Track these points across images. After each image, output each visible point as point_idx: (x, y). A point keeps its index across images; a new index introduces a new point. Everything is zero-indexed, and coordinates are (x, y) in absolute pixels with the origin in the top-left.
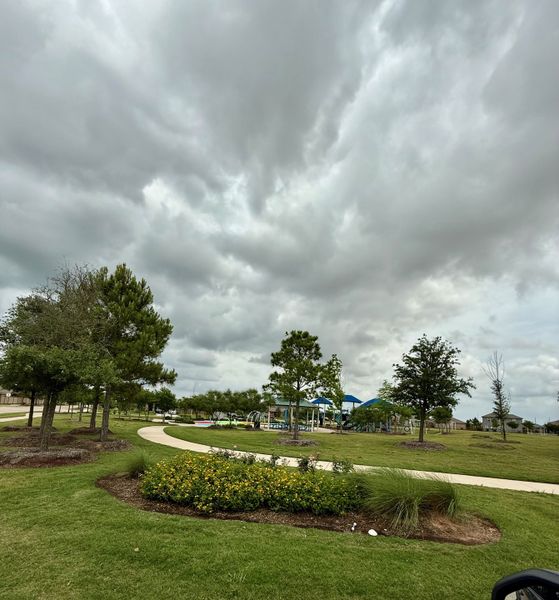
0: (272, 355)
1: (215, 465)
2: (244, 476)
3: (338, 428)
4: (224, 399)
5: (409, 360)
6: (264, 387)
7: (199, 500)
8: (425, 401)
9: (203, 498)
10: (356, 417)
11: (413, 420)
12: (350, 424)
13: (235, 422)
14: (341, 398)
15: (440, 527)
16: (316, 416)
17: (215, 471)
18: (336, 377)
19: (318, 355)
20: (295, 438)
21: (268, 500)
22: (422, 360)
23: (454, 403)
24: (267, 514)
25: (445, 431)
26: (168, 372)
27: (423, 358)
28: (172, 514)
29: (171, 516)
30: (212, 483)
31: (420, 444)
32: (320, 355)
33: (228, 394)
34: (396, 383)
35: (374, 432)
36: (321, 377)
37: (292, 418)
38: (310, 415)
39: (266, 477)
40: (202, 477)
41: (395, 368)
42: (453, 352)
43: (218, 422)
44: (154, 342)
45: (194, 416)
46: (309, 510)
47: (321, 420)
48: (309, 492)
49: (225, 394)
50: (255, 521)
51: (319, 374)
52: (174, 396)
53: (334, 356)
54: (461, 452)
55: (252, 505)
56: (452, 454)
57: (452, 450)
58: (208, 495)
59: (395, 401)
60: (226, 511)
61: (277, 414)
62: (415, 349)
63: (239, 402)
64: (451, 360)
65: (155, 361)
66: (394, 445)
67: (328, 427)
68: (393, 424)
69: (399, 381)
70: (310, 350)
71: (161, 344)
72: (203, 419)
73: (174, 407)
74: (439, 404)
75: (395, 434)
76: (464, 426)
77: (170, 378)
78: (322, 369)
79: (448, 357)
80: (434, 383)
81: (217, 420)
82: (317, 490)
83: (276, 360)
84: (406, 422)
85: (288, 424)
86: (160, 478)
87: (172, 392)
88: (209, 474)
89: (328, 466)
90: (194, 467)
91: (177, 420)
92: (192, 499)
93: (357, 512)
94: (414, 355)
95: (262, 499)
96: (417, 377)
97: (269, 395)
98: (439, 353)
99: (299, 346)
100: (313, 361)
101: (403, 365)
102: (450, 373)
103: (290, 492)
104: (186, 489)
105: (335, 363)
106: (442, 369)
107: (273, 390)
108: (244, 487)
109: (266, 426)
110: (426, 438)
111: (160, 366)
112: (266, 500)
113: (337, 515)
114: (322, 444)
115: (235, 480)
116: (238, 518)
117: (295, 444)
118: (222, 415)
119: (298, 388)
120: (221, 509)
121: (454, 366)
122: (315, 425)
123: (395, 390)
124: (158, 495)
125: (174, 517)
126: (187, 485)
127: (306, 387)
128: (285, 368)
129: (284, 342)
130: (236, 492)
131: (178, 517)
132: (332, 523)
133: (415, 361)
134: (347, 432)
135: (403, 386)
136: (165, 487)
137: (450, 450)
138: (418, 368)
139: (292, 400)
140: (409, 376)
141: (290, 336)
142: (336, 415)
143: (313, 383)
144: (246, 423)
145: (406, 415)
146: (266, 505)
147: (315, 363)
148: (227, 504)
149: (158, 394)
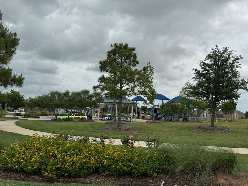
0: (100, 62)
1: (58, 144)
2: (81, 151)
3: (151, 119)
4: (63, 98)
5: (205, 65)
6: (94, 88)
7: (45, 170)
8: (216, 96)
9: (49, 168)
10: (165, 110)
11: (207, 112)
12: (160, 116)
13: (72, 116)
14: (153, 96)
15: (224, 182)
16: (134, 111)
17: (57, 148)
18: (150, 79)
19: (136, 62)
20: (119, 126)
21: (99, 168)
22: (215, 65)
23: (237, 97)
24: (98, 178)
25: (230, 119)
26: (17, 77)
27: (215, 64)
28: (25, 181)
29: (23, 182)
30: (56, 157)
31: (212, 128)
32: (137, 63)
33: (67, 94)
34: (195, 83)
35: (178, 121)
36: (138, 79)
37: (117, 112)
38: (130, 109)
39: (97, 151)
40: (47, 153)
41: (194, 71)
42: (237, 58)
43: (59, 117)
44: (4, 52)
45: (39, 113)
46: (130, 174)
47: (139, 113)
48: (130, 160)
49: (65, 94)
50: (89, 183)
51: (136, 77)
52: (22, 97)
53: (148, 64)
54: (241, 133)
55: (86, 172)
56: (234, 134)
57: (235, 132)
58: (52, 165)
59: (194, 96)
60: (67, 177)
61: (105, 110)
62: (209, 57)
63: (76, 100)
64: (236, 64)
65: (6, 67)
66: (193, 129)
67: (144, 118)
68: (192, 116)
69: (197, 82)
70: (129, 58)
71: (10, 54)
72: (46, 115)
73: (23, 106)
74: (226, 98)
75: (194, 122)
76: (244, 116)
77: (19, 82)
78: (139, 73)
79: (233, 63)
80: (223, 82)
81: (58, 115)
82: (136, 159)
83: (103, 66)
84: (202, 114)
85: (114, 116)
86: (13, 155)
87: (21, 94)
88: (52, 150)
89: (144, 144)
90: (41, 146)
91: (25, 116)
92: (40, 169)
93: (165, 174)
94: (208, 61)
95: (94, 167)
96: (210, 78)
97: (98, 94)
98: (227, 59)
99: (121, 55)
100: (132, 67)
101: (200, 69)
102: (235, 74)
103: (116, 161)
104: (35, 162)
105: (149, 69)
106: (229, 72)
107: (102, 89)
108: (80, 159)
109: (96, 118)
110: (215, 124)
111: (9, 71)
112: (97, 168)
113: (151, 177)
114: (139, 129)
115: (73, 154)
116: (77, 182)
117: (119, 129)
118: (62, 111)
119: (121, 88)
120: (63, 176)
121: (237, 69)
122: (134, 117)
123: (194, 88)
124: (13, 168)
125: (26, 182)
126: (36, 159)
127: (127, 87)
128: (111, 73)
129: (109, 52)
130: (74, 163)
131: (30, 182)
132: (146, 182)
133: (210, 66)
134: (158, 121)
135: (200, 85)
136: (18, 162)
137: (233, 132)
138: (211, 71)
139: (116, 98)
140: (205, 77)
141: (114, 47)
142: (150, 109)
143: (132, 84)
144: (81, 117)
145: (202, 109)
146: (97, 171)
147: (133, 69)
148: (67, 172)
149: (9, 95)
